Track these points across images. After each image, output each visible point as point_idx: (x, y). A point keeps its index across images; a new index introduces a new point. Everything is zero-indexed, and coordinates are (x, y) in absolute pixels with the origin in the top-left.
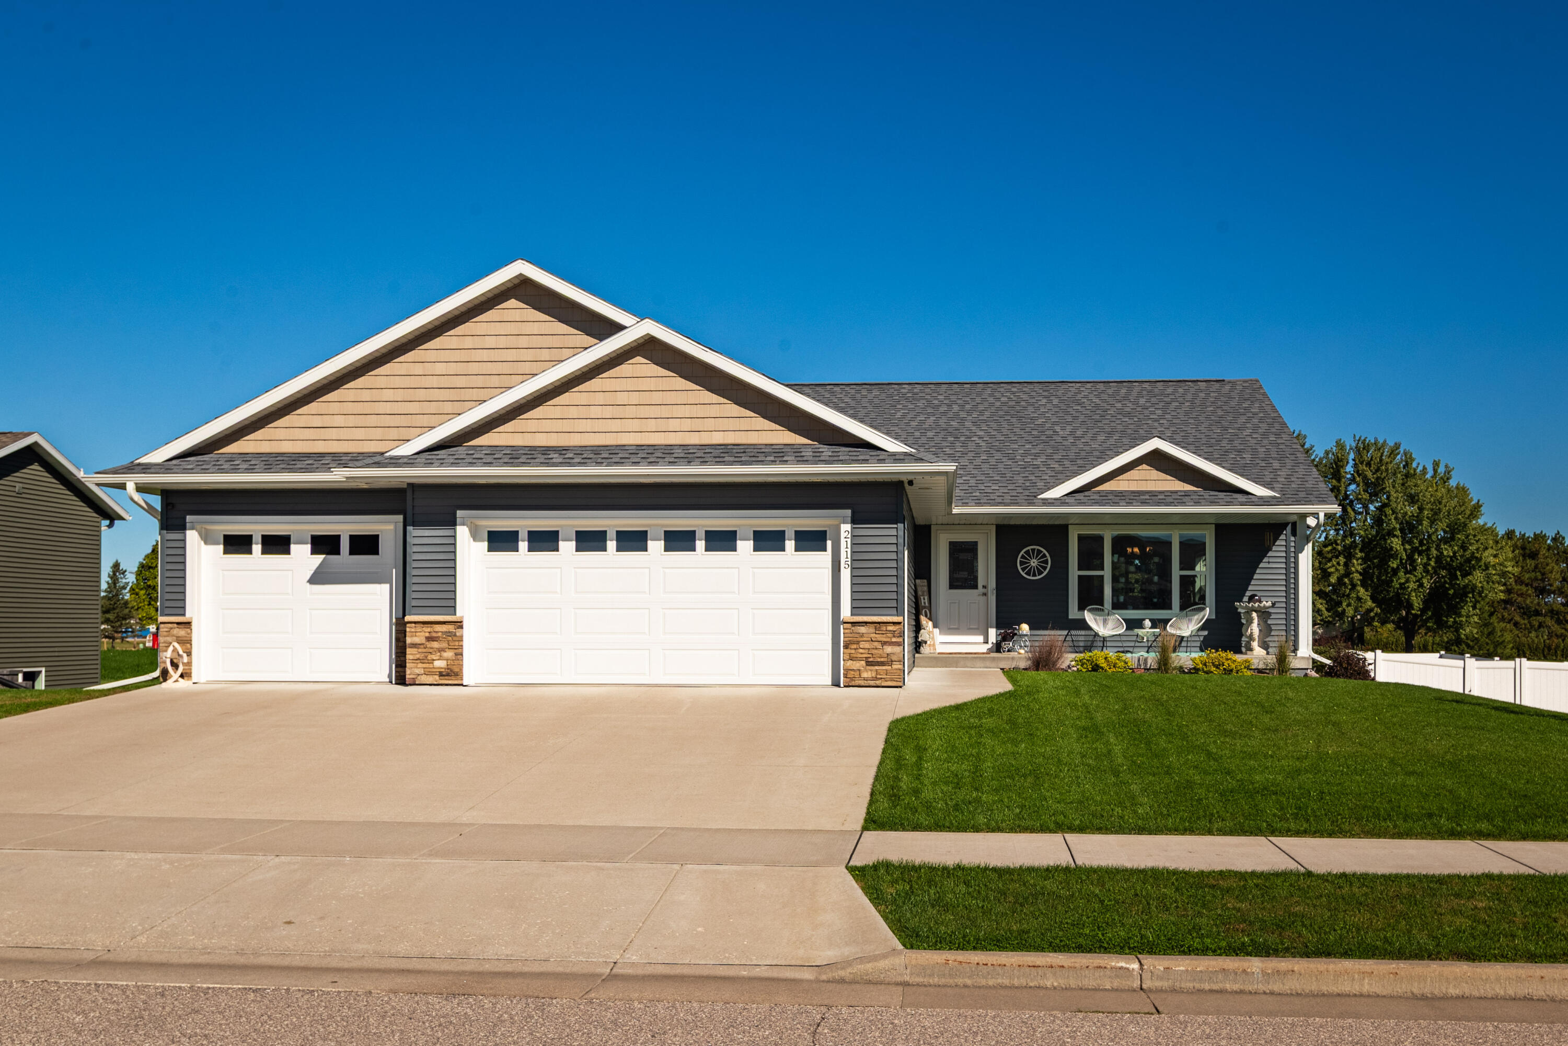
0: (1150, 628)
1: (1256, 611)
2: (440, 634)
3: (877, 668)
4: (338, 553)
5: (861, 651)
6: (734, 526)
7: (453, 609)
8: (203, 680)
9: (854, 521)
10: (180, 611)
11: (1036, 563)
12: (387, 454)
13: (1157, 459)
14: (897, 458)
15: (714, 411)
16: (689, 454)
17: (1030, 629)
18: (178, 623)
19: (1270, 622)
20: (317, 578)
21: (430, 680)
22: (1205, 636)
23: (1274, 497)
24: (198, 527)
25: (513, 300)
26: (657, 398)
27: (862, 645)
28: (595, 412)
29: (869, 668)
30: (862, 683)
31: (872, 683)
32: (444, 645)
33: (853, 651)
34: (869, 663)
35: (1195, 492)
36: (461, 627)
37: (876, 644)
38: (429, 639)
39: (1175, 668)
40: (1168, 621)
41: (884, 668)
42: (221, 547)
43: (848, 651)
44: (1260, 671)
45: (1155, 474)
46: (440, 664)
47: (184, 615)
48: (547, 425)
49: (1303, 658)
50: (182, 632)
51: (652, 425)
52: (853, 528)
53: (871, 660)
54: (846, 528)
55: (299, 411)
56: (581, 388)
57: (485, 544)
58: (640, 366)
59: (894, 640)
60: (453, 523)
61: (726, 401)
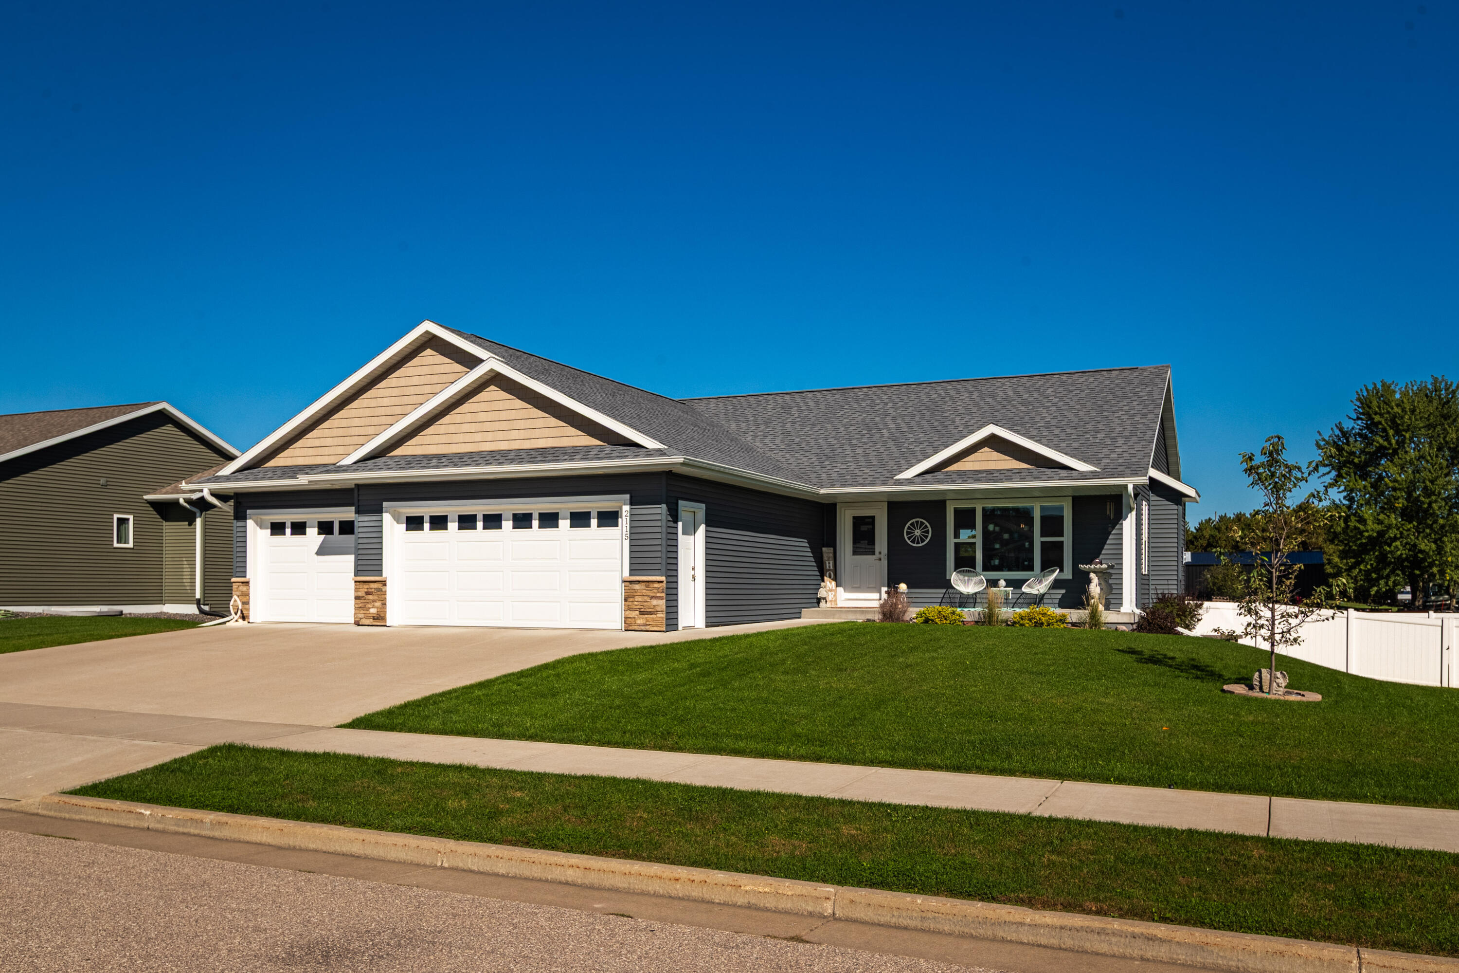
0: (1005, 587)
1: (1094, 572)
2: (373, 590)
3: (646, 616)
4: (332, 534)
5: (636, 603)
6: (557, 509)
7: (380, 572)
8: (259, 621)
9: (632, 503)
10: (242, 574)
11: (919, 533)
12: (338, 464)
13: (994, 442)
14: (660, 453)
15: (540, 423)
16: (518, 456)
17: (908, 588)
18: (243, 583)
19: (1111, 582)
20: (321, 551)
21: (368, 622)
22: (1063, 594)
23: (1095, 472)
24: (254, 517)
25: (429, 350)
26: (504, 415)
27: (637, 599)
28: (466, 428)
29: (641, 616)
30: (636, 628)
31: (643, 628)
32: (376, 597)
33: (630, 604)
34: (642, 613)
35: (1028, 469)
36: (385, 585)
37: (646, 598)
38: (367, 593)
39: (1002, 621)
40: (1024, 581)
41: (651, 616)
42: (269, 531)
43: (627, 603)
44: (1073, 624)
45: (996, 455)
46: (373, 611)
47: (245, 577)
48: (437, 440)
49: (1125, 614)
50: (243, 588)
51: (500, 435)
52: (631, 509)
53: (642, 610)
54: (626, 508)
55: (307, 436)
56: (457, 411)
57: (404, 526)
58: (493, 393)
59: (658, 595)
60: (380, 511)
61: (547, 415)
